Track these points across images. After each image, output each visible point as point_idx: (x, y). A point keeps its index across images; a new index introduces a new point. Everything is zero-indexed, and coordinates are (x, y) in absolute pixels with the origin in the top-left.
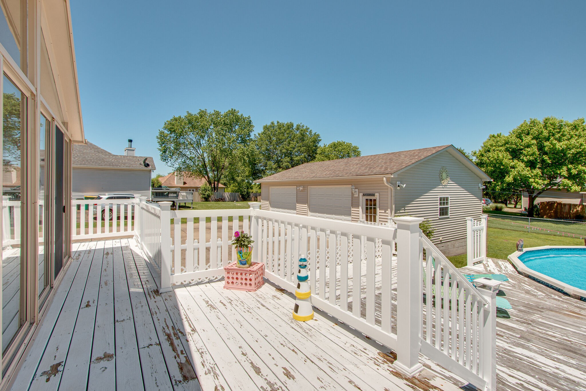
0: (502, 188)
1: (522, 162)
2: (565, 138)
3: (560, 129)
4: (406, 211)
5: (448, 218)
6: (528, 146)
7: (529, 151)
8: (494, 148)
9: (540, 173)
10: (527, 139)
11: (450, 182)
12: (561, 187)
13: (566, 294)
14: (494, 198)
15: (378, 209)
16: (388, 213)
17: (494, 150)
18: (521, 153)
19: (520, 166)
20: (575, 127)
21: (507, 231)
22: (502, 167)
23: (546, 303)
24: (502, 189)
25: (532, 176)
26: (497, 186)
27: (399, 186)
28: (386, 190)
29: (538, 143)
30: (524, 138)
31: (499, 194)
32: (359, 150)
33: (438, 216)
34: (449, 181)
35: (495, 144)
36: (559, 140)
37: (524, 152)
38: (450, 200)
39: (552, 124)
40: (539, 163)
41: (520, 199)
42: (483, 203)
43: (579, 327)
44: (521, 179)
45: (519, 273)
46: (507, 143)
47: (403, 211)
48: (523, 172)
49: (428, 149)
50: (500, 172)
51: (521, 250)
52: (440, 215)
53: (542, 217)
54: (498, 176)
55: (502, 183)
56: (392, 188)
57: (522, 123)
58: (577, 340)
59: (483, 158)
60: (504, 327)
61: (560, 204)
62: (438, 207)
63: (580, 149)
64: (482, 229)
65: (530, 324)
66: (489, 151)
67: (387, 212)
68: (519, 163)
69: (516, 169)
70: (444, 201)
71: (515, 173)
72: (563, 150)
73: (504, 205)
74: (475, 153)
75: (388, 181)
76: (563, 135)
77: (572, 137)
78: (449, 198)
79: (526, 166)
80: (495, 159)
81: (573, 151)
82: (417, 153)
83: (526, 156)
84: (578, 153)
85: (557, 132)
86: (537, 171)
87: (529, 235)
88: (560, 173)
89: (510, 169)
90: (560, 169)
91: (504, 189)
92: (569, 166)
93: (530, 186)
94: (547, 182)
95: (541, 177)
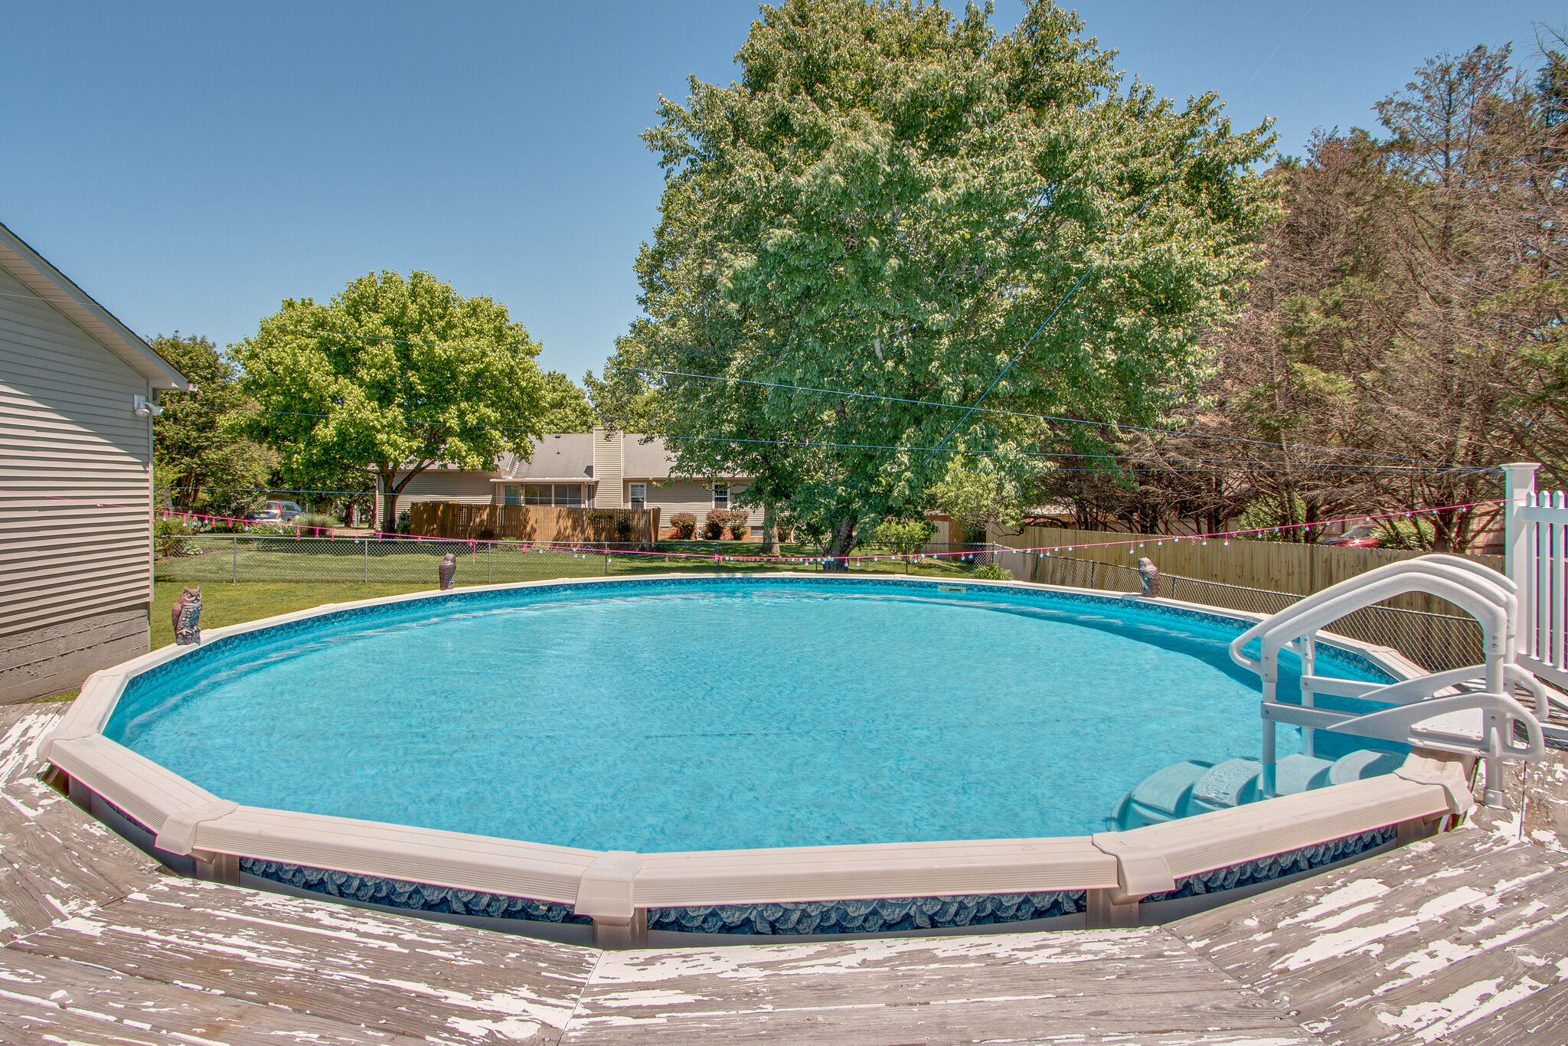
0: (308, 460)
1: (360, 386)
3: (445, 309)
6: (374, 341)
7: (376, 355)
9: (401, 418)
18: (358, 361)
19: (355, 393)
20: (474, 310)
22: (306, 395)
24: (310, 464)
25: (384, 427)
26: (296, 453)
29: (396, 337)
30: (363, 317)
35: (292, 327)
36: (443, 337)
37: (362, 356)
39: (427, 292)
40: (400, 391)
44: (359, 434)
46: (321, 325)
48: (360, 412)
54: (295, 424)
55: (308, 444)
57: (364, 275)
61: (450, 506)
63: (482, 363)
66: (272, 344)
68: (351, 387)
69: (345, 404)
71: (343, 414)
72: (449, 361)
73: (333, 520)
74: (238, 352)
76: (451, 326)
77: (467, 332)
79: (370, 398)
80: (287, 368)
81: (468, 368)
83: (370, 369)
84: (479, 374)
85: (438, 314)
86: (395, 413)
87: (365, 589)
88: (445, 422)
89: (328, 403)
90: (444, 411)
91: (314, 465)
92: (462, 405)
93: (381, 454)
94: (418, 443)
95: (404, 429)
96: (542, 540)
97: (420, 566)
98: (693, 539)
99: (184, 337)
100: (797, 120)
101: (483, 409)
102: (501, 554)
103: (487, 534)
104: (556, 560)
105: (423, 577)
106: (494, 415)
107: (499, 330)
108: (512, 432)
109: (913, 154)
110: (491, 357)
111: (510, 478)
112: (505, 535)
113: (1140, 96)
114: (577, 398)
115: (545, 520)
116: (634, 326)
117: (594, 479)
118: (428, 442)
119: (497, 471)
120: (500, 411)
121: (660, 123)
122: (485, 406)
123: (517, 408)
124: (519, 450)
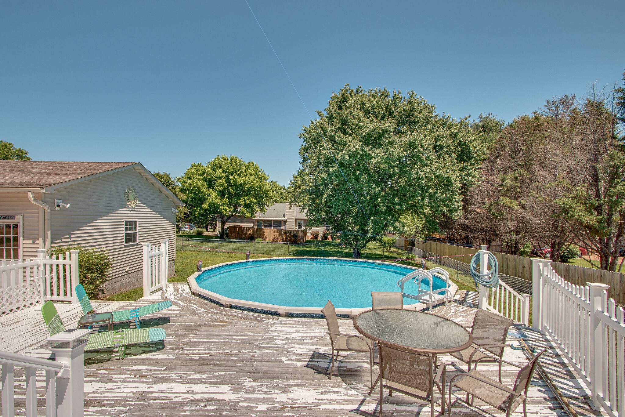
1: (215, 192)
2: (243, 175)
3: (240, 167)
4: (72, 239)
5: (137, 245)
6: (219, 178)
7: (220, 182)
8: (194, 176)
9: (227, 201)
10: (219, 171)
11: (138, 205)
12: (240, 214)
14: (198, 224)
15: (21, 239)
16: (38, 244)
17: (194, 178)
18: (215, 183)
19: (214, 194)
20: (249, 167)
21: (202, 253)
22: (200, 195)
23: (204, 319)
24: (201, 215)
25: (222, 204)
27: (58, 206)
28: (36, 211)
29: (226, 176)
30: (216, 170)
32: (28, 156)
33: (124, 243)
34: (137, 203)
35: (195, 173)
36: (240, 176)
37: (217, 183)
38: (139, 224)
39: (235, 162)
40: (227, 193)
41: (217, 225)
43: (220, 335)
44: (215, 206)
45: (192, 293)
46: (204, 173)
47: (69, 240)
48: (215, 200)
49: (110, 164)
50: (199, 199)
51: (200, 271)
52: (126, 242)
53: (230, 239)
54: (197, 203)
55: (200, 209)
56: (46, 209)
57: (216, 157)
58: (215, 350)
59: (185, 184)
60: (153, 362)
61: (241, 228)
62: (123, 233)
63: (251, 184)
64: (162, 255)
65: (181, 348)
66: (190, 178)
67: (37, 242)
68: (213, 192)
69: (211, 197)
70: (130, 225)
71: (211, 200)
72: (241, 184)
73: (205, 230)
74: (179, 179)
75: (35, 198)
76: (242, 173)
77: (247, 175)
78: (138, 223)
79: (218, 195)
80: (195, 186)
81: (247, 186)
82: (95, 166)
83: (218, 187)
84: (250, 188)
85: (238, 169)
86: (225, 200)
88: (240, 203)
89: (206, 196)
90: (240, 199)
92: (245, 197)
93: (221, 213)
94: (232, 209)
95: (228, 205)
96: (269, 239)
98: (318, 240)
99: (161, 172)
100: (337, 139)
102: (256, 244)
103: (252, 238)
104: (273, 246)
106: (255, 201)
107: (256, 173)
108: (260, 205)
109: (367, 149)
110: (254, 183)
111: (259, 218)
112: (257, 237)
113: (446, 117)
114: (280, 189)
115: (270, 233)
116: (298, 171)
117: (286, 219)
118: (235, 209)
119: (255, 217)
120: (256, 199)
121: (303, 132)
122: (252, 198)
123: (262, 197)
124: (262, 210)
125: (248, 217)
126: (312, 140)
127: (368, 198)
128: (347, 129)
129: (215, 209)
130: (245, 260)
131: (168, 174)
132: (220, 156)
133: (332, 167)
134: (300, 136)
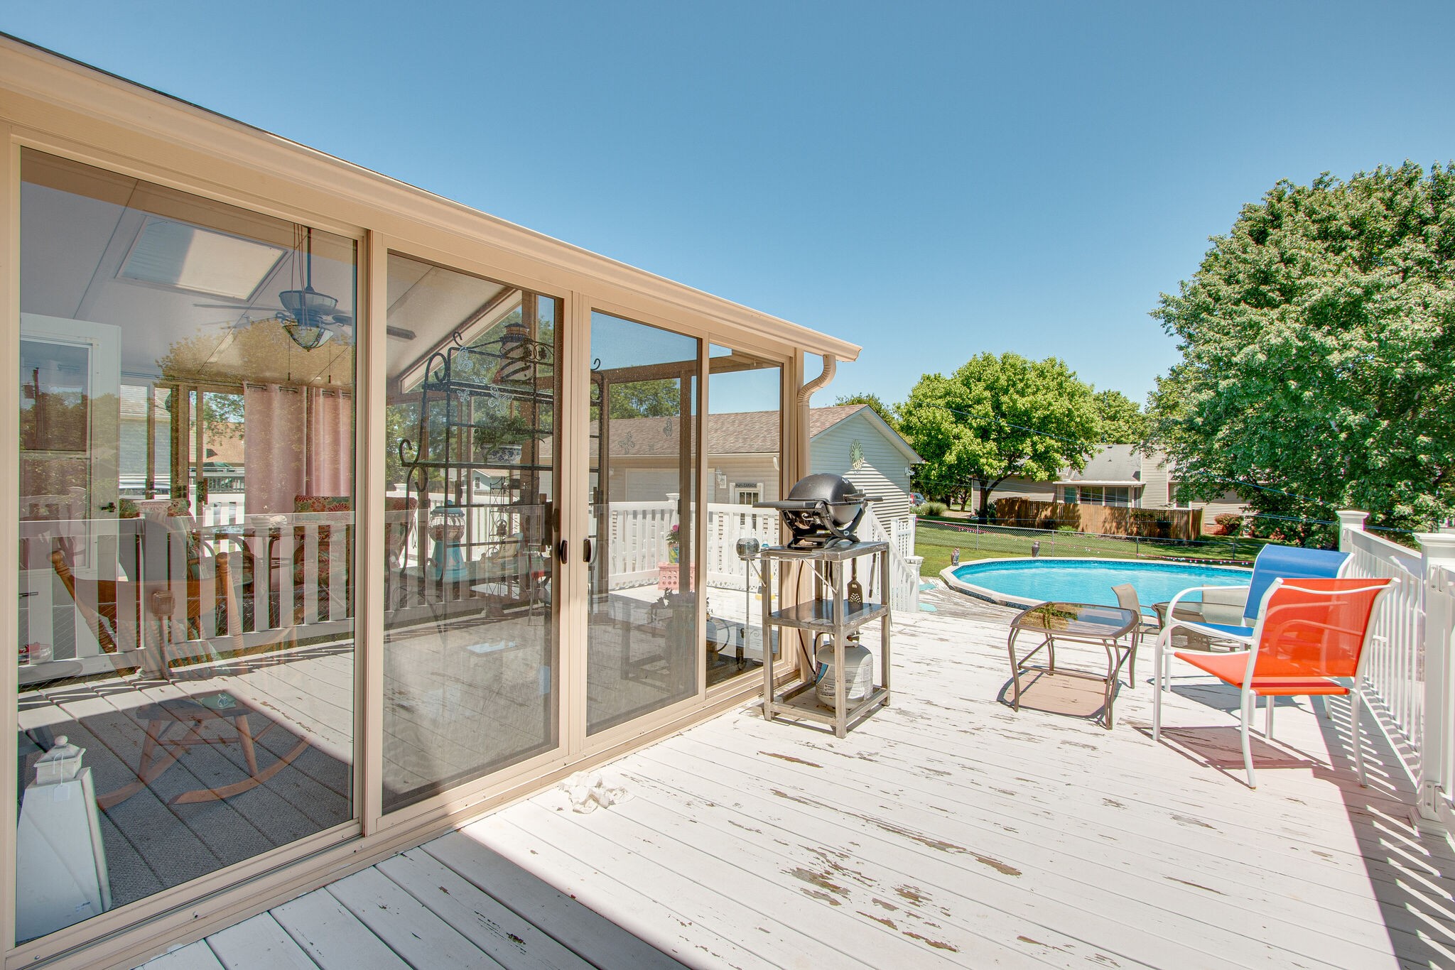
0: (940, 474)
1: (970, 429)
2: (1030, 390)
3: (1023, 375)
6: (979, 401)
7: (980, 410)
8: (929, 400)
9: (995, 448)
10: (979, 389)
11: (864, 464)
12: (1023, 474)
13: (993, 602)
14: (929, 492)
17: (929, 404)
18: (969, 412)
19: (968, 434)
20: (1042, 372)
22: (940, 436)
24: (941, 477)
25: (984, 454)
26: (933, 470)
28: (776, 478)
29: (993, 396)
30: (973, 386)
31: (937, 485)
35: (930, 393)
36: (1022, 394)
37: (973, 411)
39: (1012, 366)
40: (994, 431)
41: (970, 496)
42: (911, 503)
44: (969, 459)
45: (951, 588)
46: (947, 394)
48: (970, 445)
50: (937, 445)
51: (956, 564)
53: (1000, 524)
54: (933, 453)
55: (940, 465)
57: (971, 359)
59: (911, 419)
61: (1024, 502)
63: (1049, 410)
64: (909, 536)
66: (920, 406)
68: (965, 430)
69: (961, 441)
71: (961, 447)
72: (1026, 411)
73: (944, 506)
74: (898, 408)
76: (1027, 386)
77: (1038, 389)
79: (976, 437)
80: (930, 421)
81: (1040, 413)
83: (976, 418)
84: (1045, 417)
85: (1019, 380)
86: (991, 445)
87: (977, 553)
88: (1023, 450)
89: (952, 440)
90: (1022, 442)
91: (943, 476)
92: (1034, 438)
93: (982, 471)
94: (1005, 464)
95: (996, 454)
96: (1092, 533)
97: (1005, 542)
98: (1240, 537)
101: (1049, 441)
102: (1060, 537)
103: (1049, 525)
104: (1101, 545)
105: (1009, 549)
106: (1057, 445)
107: (1060, 385)
108: (1071, 454)
109: (1318, 335)
110: (1056, 406)
111: (1069, 481)
112: (1063, 524)
115: (1093, 516)
116: (1172, 370)
117: (1141, 483)
118: (1010, 462)
119: (1058, 478)
120: (1061, 441)
121: (1161, 306)
122: (1051, 438)
123: (1073, 435)
124: (1075, 465)
125: (1041, 479)
126: (1186, 320)
127: (1343, 436)
128: (1269, 291)
129: (969, 464)
130: (1031, 558)
131: (877, 397)
132: (978, 356)
133: (1226, 377)
134: (1155, 315)
